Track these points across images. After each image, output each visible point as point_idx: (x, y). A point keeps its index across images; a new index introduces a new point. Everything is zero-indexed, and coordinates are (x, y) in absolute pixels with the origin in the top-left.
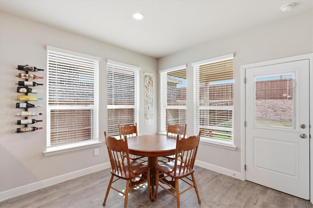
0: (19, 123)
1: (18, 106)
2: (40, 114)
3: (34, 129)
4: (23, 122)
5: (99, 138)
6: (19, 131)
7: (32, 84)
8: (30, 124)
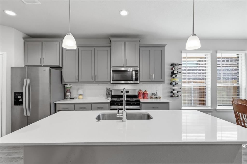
0: (172, 92)
1: (171, 84)
2: (180, 88)
3: (178, 96)
4: (174, 92)
5: (211, 106)
6: (172, 96)
7: (177, 72)
8: (176, 93)
